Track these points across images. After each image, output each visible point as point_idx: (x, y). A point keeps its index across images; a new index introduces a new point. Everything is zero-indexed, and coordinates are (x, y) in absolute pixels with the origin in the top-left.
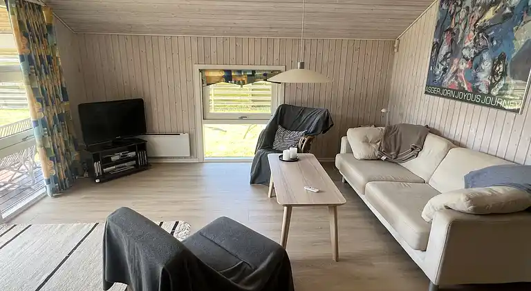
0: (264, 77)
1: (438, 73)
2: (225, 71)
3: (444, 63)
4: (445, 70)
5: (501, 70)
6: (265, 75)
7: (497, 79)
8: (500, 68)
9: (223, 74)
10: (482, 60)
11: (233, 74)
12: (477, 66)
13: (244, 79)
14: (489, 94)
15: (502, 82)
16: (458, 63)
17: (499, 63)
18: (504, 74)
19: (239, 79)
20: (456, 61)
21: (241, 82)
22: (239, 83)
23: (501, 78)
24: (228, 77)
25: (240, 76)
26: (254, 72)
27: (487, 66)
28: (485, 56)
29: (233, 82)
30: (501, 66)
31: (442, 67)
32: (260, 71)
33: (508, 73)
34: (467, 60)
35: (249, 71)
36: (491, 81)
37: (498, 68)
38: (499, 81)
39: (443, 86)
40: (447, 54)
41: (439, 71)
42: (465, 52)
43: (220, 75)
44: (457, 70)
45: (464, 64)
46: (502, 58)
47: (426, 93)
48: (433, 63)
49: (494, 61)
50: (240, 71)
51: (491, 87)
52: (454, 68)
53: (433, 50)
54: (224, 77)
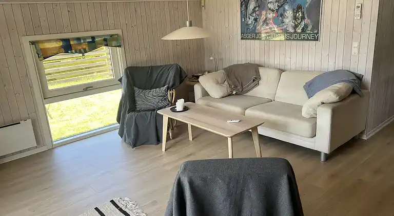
0: (105, 43)
1: (250, 22)
2: (62, 40)
3: (254, 14)
4: (256, 20)
5: (301, 15)
6: (105, 40)
7: (299, 21)
8: (300, 14)
9: (61, 44)
10: (285, 10)
11: (72, 43)
12: (282, 15)
13: (84, 47)
14: (295, 32)
15: (303, 23)
16: (266, 14)
17: (297, 12)
18: (303, 18)
19: (79, 48)
20: (264, 13)
21: (82, 50)
22: (80, 52)
23: (301, 21)
24: (67, 47)
25: (81, 44)
26: (93, 38)
27: (289, 14)
28: (287, 7)
29: (73, 51)
30: (300, 13)
31: (253, 18)
32: (99, 36)
33: (306, 17)
34: (273, 11)
35: (88, 37)
36: (295, 23)
37: (298, 15)
38: (300, 22)
39: (257, 31)
40: (255, 8)
41: (250, 21)
42: (270, 6)
43: (57, 45)
44: (266, 19)
45: (271, 14)
46: (299, 7)
47: (242, 39)
48: (244, 15)
49: (294, 10)
50: (78, 39)
51: (296, 27)
52: (263, 17)
53: (241, 6)
54: (62, 47)
